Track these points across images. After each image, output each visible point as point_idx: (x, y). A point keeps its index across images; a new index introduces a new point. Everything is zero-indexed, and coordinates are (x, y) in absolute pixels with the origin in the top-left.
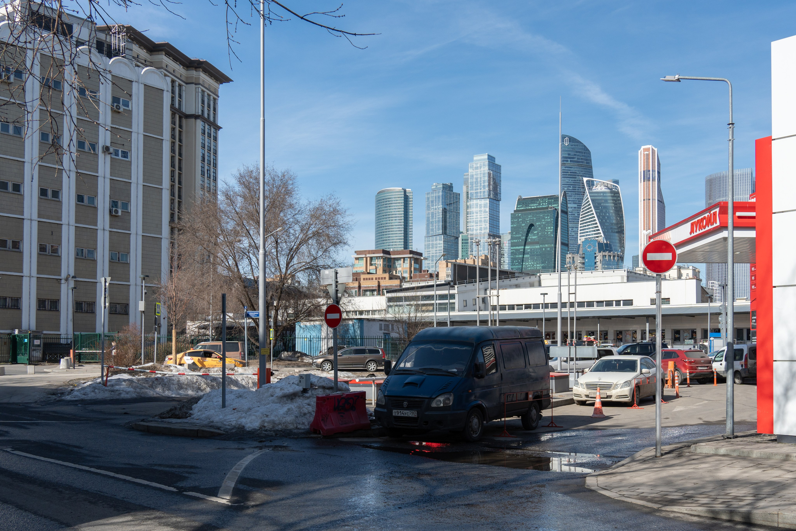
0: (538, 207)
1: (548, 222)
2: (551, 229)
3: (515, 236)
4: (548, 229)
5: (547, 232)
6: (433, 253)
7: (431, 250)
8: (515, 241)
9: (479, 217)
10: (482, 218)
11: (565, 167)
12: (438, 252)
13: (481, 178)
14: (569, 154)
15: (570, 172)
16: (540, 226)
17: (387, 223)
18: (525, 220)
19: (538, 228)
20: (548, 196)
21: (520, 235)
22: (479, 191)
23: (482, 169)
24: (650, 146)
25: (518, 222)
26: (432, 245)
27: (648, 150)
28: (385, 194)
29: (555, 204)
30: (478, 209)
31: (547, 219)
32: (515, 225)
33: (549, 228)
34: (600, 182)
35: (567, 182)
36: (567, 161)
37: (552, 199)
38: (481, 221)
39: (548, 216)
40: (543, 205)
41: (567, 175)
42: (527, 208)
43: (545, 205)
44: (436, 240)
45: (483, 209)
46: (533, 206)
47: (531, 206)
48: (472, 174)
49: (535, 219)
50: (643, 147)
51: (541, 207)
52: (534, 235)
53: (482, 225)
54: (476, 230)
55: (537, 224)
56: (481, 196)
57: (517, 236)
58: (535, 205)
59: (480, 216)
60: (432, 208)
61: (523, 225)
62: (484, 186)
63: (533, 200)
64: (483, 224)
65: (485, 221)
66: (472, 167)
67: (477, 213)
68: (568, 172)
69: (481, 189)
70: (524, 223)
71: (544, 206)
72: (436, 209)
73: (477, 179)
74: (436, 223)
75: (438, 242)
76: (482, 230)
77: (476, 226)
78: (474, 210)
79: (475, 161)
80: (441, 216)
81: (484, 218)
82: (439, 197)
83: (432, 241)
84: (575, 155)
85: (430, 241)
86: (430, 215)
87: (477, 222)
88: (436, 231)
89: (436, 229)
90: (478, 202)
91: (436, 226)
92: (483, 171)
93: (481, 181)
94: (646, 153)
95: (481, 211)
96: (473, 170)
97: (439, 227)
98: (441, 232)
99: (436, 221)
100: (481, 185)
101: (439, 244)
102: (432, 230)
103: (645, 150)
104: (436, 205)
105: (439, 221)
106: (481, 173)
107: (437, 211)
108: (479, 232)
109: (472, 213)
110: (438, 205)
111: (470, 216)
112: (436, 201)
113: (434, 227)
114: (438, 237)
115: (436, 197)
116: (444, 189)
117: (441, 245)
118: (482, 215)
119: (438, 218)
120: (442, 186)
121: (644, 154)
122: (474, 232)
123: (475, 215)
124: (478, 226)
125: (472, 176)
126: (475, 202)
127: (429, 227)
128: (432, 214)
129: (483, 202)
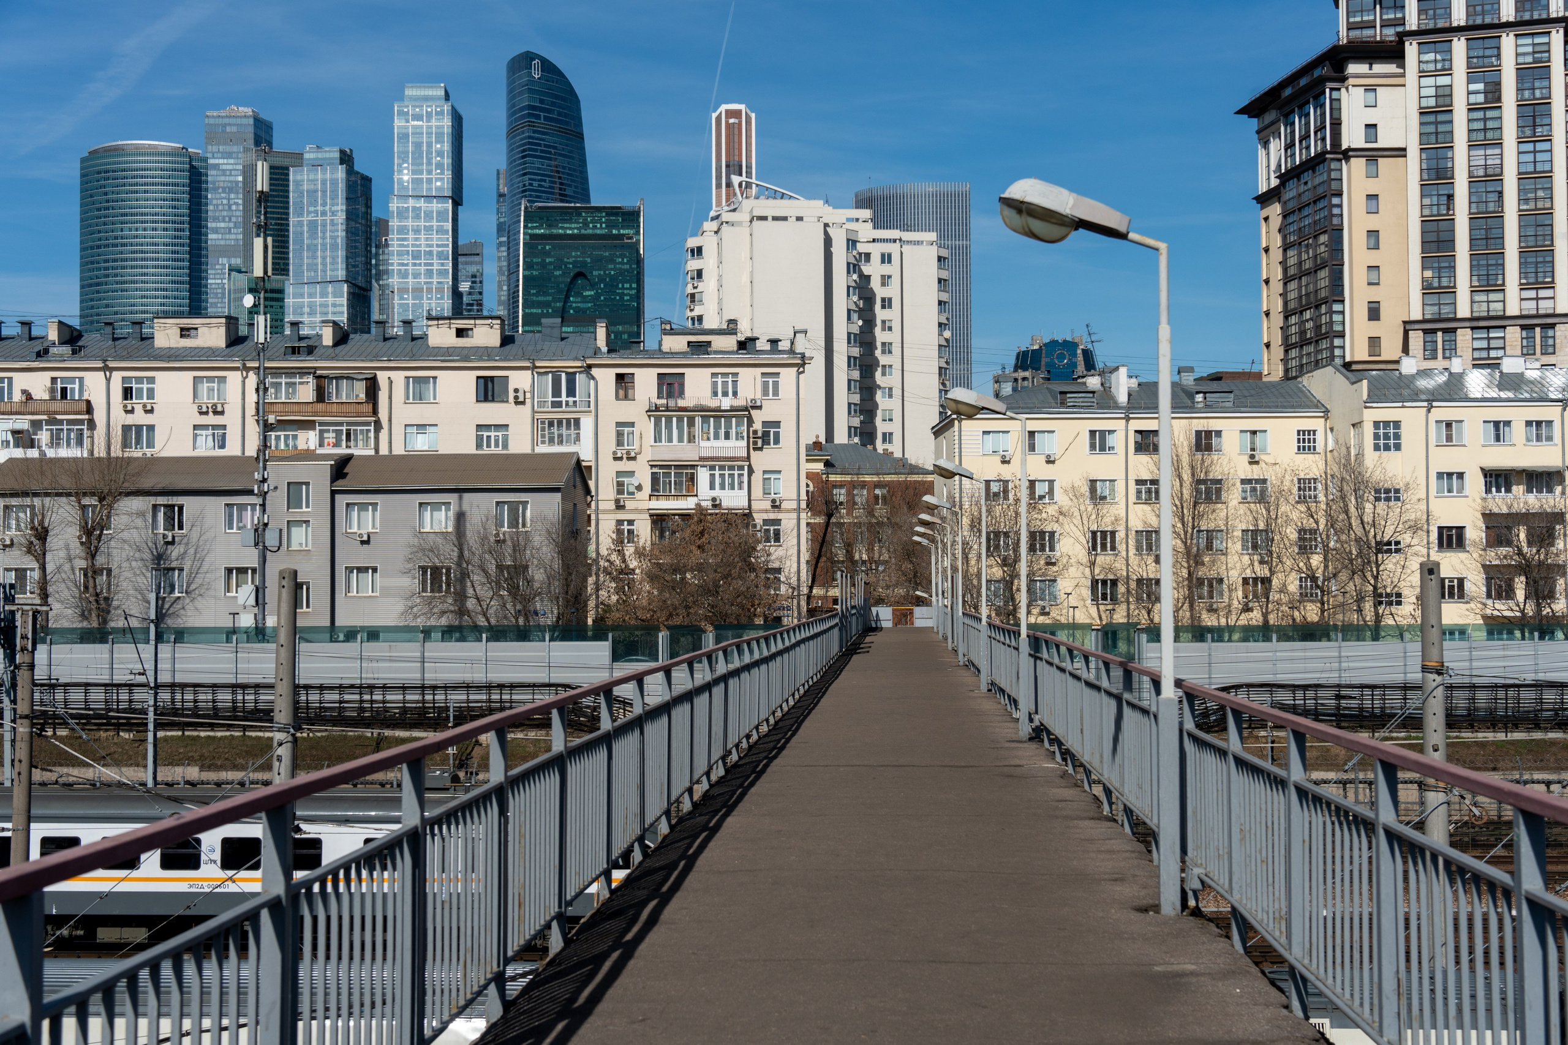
0: (583, 231)
1: (622, 272)
2: (631, 288)
3: (535, 298)
4: (623, 288)
5: (622, 295)
8: (534, 311)
9: (423, 242)
10: (431, 246)
11: (535, 132)
13: (429, 145)
14: (542, 101)
15: (546, 146)
16: (601, 279)
17: (136, 237)
18: (562, 260)
19: (597, 283)
20: (604, 208)
21: (550, 298)
22: (425, 176)
23: (434, 123)
24: (742, 107)
25: (543, 265)
26: (310, 307)
27: (736, 114)
28: (122, 156)
29: (628, 227)
30: (422, 223)
31: (619, 263)
32: (535, 273)
33: (627, 285)
34: (767, 188)
35: (539, 169)
36: (538, 117)
37: (616, 214)
38: (429, 254)
39: (622, 256)
40: (595, 227)
41: (536, 150)
42: (555, 231)
43: (601, 228)
44: (324, 294)
45: (434, 223)
46: (570, 229)
47: (562, 228)
48: (404, 131)
49: (589, 260)
50: (724, 108)
51: (590, 231)
52: (585, 300)
53: (432, 264)
54: (416, 275)
55: (595, 273)
56: (431, 189)
57: (541, 298)
58: (573, 226)
59: (427, 239)
60: (312, 209)
61: (557, 273)
63: (566, 213)
64: (435, 261)
65: (440, 255)
66: (401, 113)
67: (417, 231)
68: (540, 145)
69: (430, 172)
70: (560, 268)
71: (598, 232)
72: (324, 213)
73: (418, 145)
74: (324, 250)
75: (330, 300)
76: (431, 277)
77: (415, 265)
78: (410, 223)
79: (412, 98)
80: (341, 234)
81: (438, 246)
82: (334, 182)
83: (310, 295)
84: (553, 104)
85: (302, 295)
86: (305, 228)
87: (416, 256)
88: (324, 271)
89: (324, 264)
90: (422, 204)
91: (324, 258)
92: (437, 127)
93: (429, 152)
94: (732, 121)
95: (429, 229)
96: (408, 121)
97: (334, 262)
98: (341, 274)
99: (324, 245)
100: (429, 163)
101: (334, 305)
102: (313, 267)
103: (730, 114)
104: (324, 204)
105: (334, 247)
106: (429, 134)
107: (328, 218)
108: (423, 280)
109: (402, 230)
110: (332, 205)
111: (398, 239)
112: (324, 192)
113: (319, 260)
114: (330, 288)
115: (324, 182)
116: (342, 162)
117: (338, 309)
118: (432, 239)
119: (331, 237)
120: (337, 155)
121: (727, 122)
122: (410, 280)
123: (411, 236)
124: (420, 265)
125: (404, 137)
126: (412, 203)
127: (302, 259)
128: (313, 225)
129: (435, 206)
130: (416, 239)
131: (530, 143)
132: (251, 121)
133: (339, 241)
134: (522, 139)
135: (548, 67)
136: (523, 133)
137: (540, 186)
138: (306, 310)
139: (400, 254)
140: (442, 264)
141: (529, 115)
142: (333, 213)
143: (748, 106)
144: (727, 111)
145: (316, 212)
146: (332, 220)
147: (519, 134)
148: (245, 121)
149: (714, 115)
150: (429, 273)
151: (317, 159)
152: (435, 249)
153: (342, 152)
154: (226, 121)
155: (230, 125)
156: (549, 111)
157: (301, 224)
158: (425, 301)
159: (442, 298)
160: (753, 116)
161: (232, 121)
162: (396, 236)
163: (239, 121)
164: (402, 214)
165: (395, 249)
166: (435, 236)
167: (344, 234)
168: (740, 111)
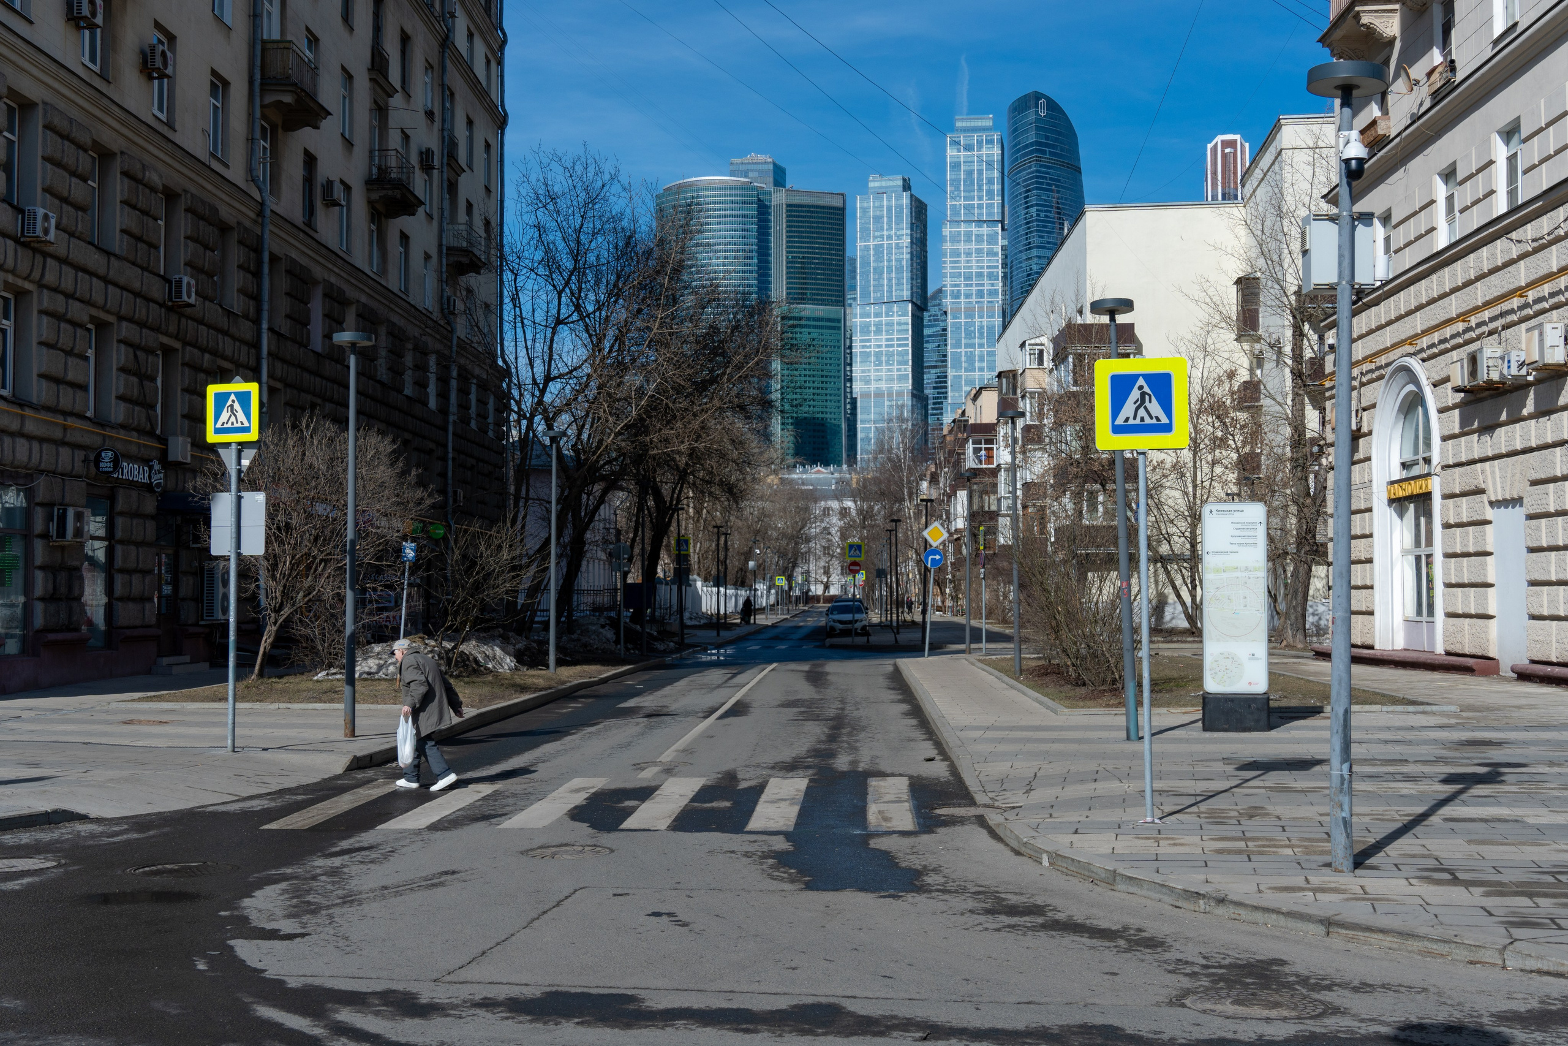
6: (880, 346)
7: (872, 337)
9: (974, 264)
10: (982, 267)
12: (895, 342)
13: (980, 172)
14: (1047, 138)
15: (1051, 179)
22: (976, 202)
23: (984, 152)
24: (1237, 137)
26: (876, 325)
27: (1232, 144)
30: (973, 246)
35: (1045, 200)
36: (1044, 153)
38: (980, 275)
44: (890, 314)
45: (985, 246)
48: (956, 160)
50: (1219, 138)
53: (983, 285)
54: (968, 296)
56: (981, 214)
59: (978, 261)
60: (878, 234)
62: (990, 193)
64: (986, 281)
65: (991, 276)
66: (953, 144)
67: (968, 254)
69: (980, 198)
72: (889, 237)
73: (969, 173)
74: (890, 271)
75: (896, 319)
76: (982, 297)
77: (966, 285)
78: (962, 246)
79: (964, 130)
80: (906, 256)
81: (988, 267)
82: (900, 208)
83: (877, 315)
84: (1056, 140)
85: (869, 316)
86: (872, 252)
87: (968, 277)
88: (890, 291)
89: (890, 286)
90: (973, 228)
91: (890, 280)
92: (987, 155)
93: (980, 179)
94: (1227, 150)
95: (979, 251)
96: (959, 151)
97: (899, 283)
98: (906, 294)
99: (889, 268)
100: (980, 189)
101: (899, 324)
102: (879, 287)
103: (1226, 144)
104: (890, 229)
105: (899, 270)
106: (980, 161)
107: (894, 242)
108: (974, 299)
109: (956, 253)
110: (898, 230)
111: (951, 262)
112: (890, 217)
113: (885, 282)
114: (895, 308)
115: (889, 209)
116: (905, 189)
117: (903, 327)
118: (983, 261)
119: (897, 260)
120: (900, 183)
121: (1223, 151)
122: (962, 299)
123: (963, 258)
124: (971, 285)
125: (956, 166)
126: (963, 228)
127: (869, 281)
128: (878, 249)
129: (985, 230)
130: (968, 262)
131: (1037, 177)
132: (771, 167)
133: (904, 263)
134: (1028, 174)
135: (1052, 105)
136: (1030, 167)
137: (1046, 216)
138: (873, 328)
139: (952, 276)
140: (993, 285)
141: (1037, 150)
142: (899, 237)
143: (1243, 136)
144: (1222, 141)
145: (882, 237)
146: (897, 244)
147: (1025, 169)
148: (765, 167)
149: (1209, 146)
150: (980, 294)
151: (881, 187)
152: (985, 271)
153: (904, 180)
154: (749, 167)
155: (752, 170)
156: (1054, 147)
157: (867, 248)
158: (977, 320)
159: (993, 316)
160: (1247, 145)
161: (753, 167)
162: (948, 259)
163: (760, 167)
164: (955, 238)
165: (949, 271)
166: (985, 258)
167: (909, 256)
168: (1236, 141)
